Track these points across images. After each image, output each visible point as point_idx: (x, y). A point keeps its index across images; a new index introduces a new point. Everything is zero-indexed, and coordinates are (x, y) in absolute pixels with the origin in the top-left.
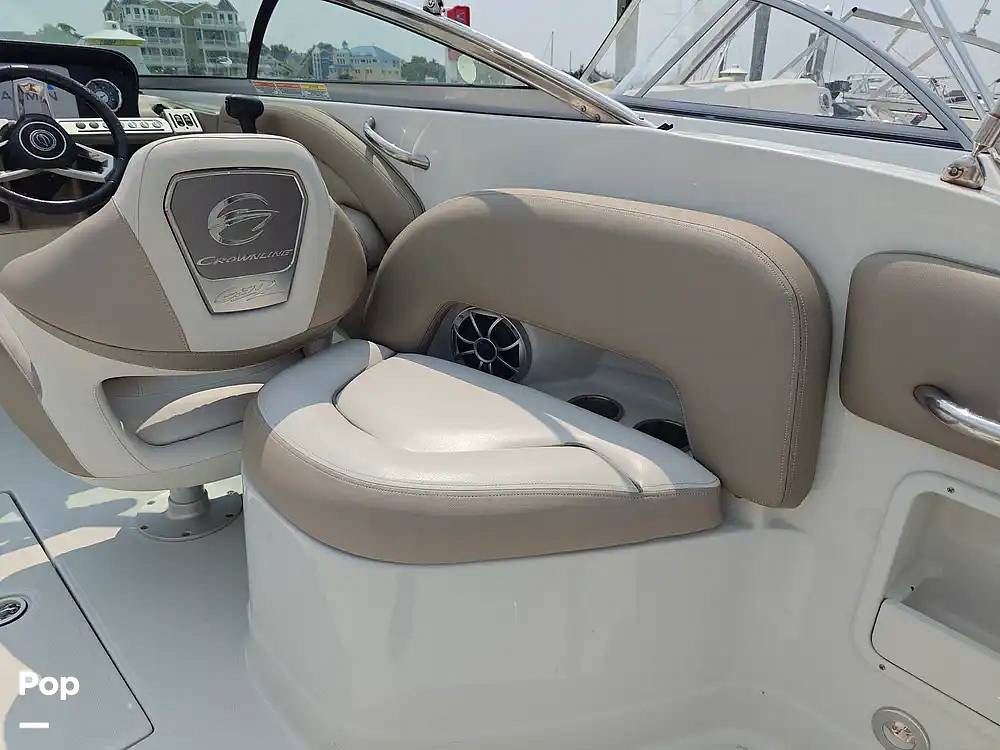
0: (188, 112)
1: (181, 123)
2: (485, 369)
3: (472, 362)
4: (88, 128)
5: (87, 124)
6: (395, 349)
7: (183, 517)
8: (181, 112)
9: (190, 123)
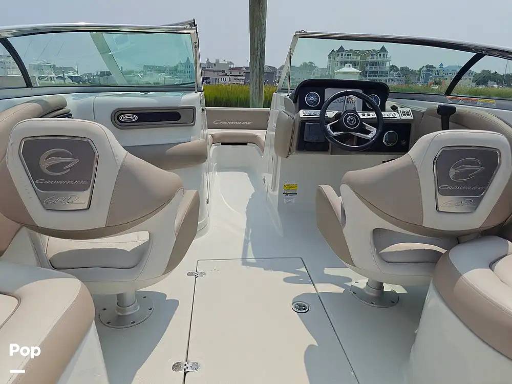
0: (408, 109)
1: (404, 115)
4: (366, 116)
5: (366, 114)
7: (372, 294)
8: (405, 110)
9: (408, 115)
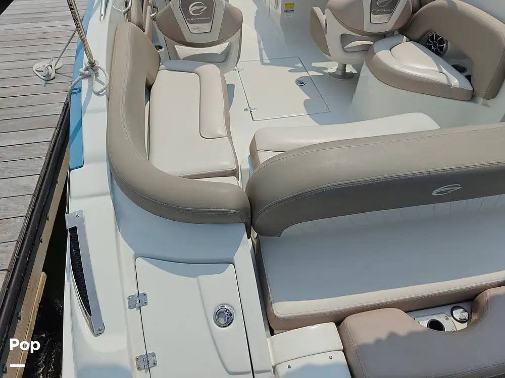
2: (433, 51)
3: (430, 48)
6: (410, 40)
